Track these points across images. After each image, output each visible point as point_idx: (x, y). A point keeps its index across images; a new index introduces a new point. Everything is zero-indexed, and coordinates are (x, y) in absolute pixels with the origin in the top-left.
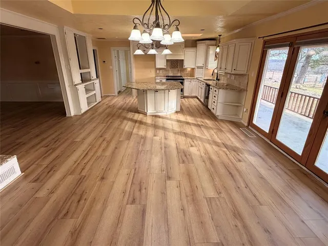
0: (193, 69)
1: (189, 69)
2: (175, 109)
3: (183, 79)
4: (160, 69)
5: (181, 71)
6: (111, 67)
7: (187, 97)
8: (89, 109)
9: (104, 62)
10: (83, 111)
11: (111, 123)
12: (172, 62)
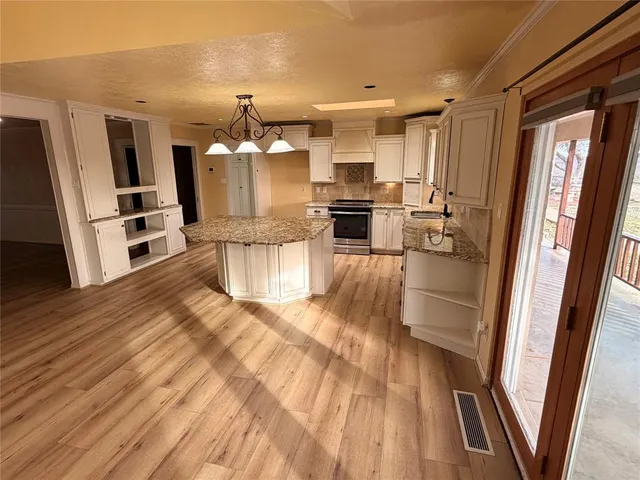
0: (400, 185)
1: (391, 185)
2: (307, 290)
3: (370, 210)
4: (323, 184)
5: (370, 189)
6: (224, 181)
7: (382, 252)
8: (131, 275)
9: (211, 170)
10: (107, 279)
11: (129, 316)
12: (350, 167)
